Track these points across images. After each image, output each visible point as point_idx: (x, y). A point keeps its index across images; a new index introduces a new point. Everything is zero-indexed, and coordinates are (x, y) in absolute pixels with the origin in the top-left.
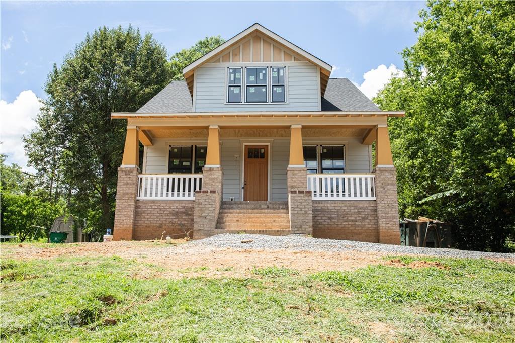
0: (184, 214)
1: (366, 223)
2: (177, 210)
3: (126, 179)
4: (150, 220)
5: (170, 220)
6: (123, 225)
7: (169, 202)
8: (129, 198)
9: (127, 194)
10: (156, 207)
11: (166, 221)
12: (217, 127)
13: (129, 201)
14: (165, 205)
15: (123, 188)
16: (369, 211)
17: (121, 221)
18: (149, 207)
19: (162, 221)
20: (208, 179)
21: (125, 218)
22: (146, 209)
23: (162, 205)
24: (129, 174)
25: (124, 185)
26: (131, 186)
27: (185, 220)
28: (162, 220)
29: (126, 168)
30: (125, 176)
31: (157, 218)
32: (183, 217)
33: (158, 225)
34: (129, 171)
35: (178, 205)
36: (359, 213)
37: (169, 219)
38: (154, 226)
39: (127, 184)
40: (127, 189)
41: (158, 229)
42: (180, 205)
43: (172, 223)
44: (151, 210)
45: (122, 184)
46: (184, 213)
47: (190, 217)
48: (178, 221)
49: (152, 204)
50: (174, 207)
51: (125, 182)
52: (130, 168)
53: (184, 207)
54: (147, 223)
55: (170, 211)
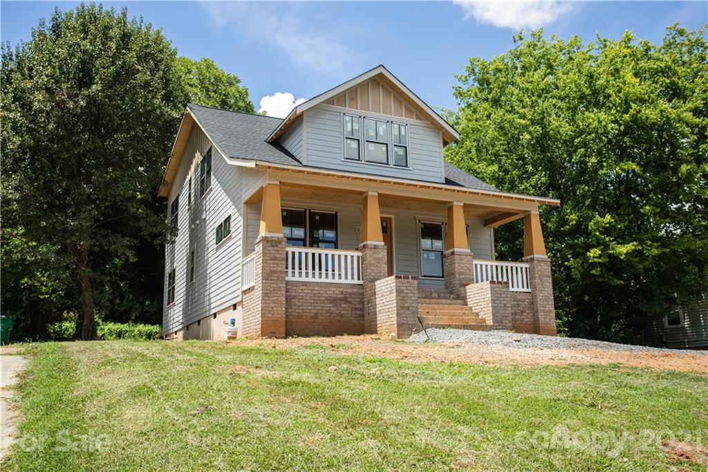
0: (343, 302)
1: (524, 317)
2: (335, 296)
3: (273, 252)
4: (302, 307)
5: (328, 309)
6: (273, 315)
7: (325, 285)
8: (278, 278)
9: (276, 272)
10: (309, 292)
11: (322, 310)
12: (377, 194)
13: (279, 282)
14: (319, 289)
15: (270, 264)
16: (526, 303)
17: (270, 309)
18: (300, 291)
19: (318, 310)
20: (372, 259)
21: (275, 305)
22: (297, 294)
23: (316, 289)
24: (277, 246)
25: (271, 260)
26: (279, 262)
27: (344, 309)
28: (317, 308)
29: (273, 237)
30: (272, 248)
31: (311, 306)
32: (343, 306)
33: (312, 315)
34: (276, 241)
35: (334, 289)
36: (518, 305)
37: (325, 307)
38: (307, 316)
39: (275, 259)
40: (275, 265)
41: (313, 320)
42: (338, 290)
43: (330, 313)
44: (302, 294)
45: (269, 258)
46: (343, 300)
47: (350, 305)
48: (337, 310)
49: (304, 288)
50: (331, 292)
51: (272, 255)
52: (278, 238)
53: (342, 292)
54: (298, 313)
55: (325, 297)
